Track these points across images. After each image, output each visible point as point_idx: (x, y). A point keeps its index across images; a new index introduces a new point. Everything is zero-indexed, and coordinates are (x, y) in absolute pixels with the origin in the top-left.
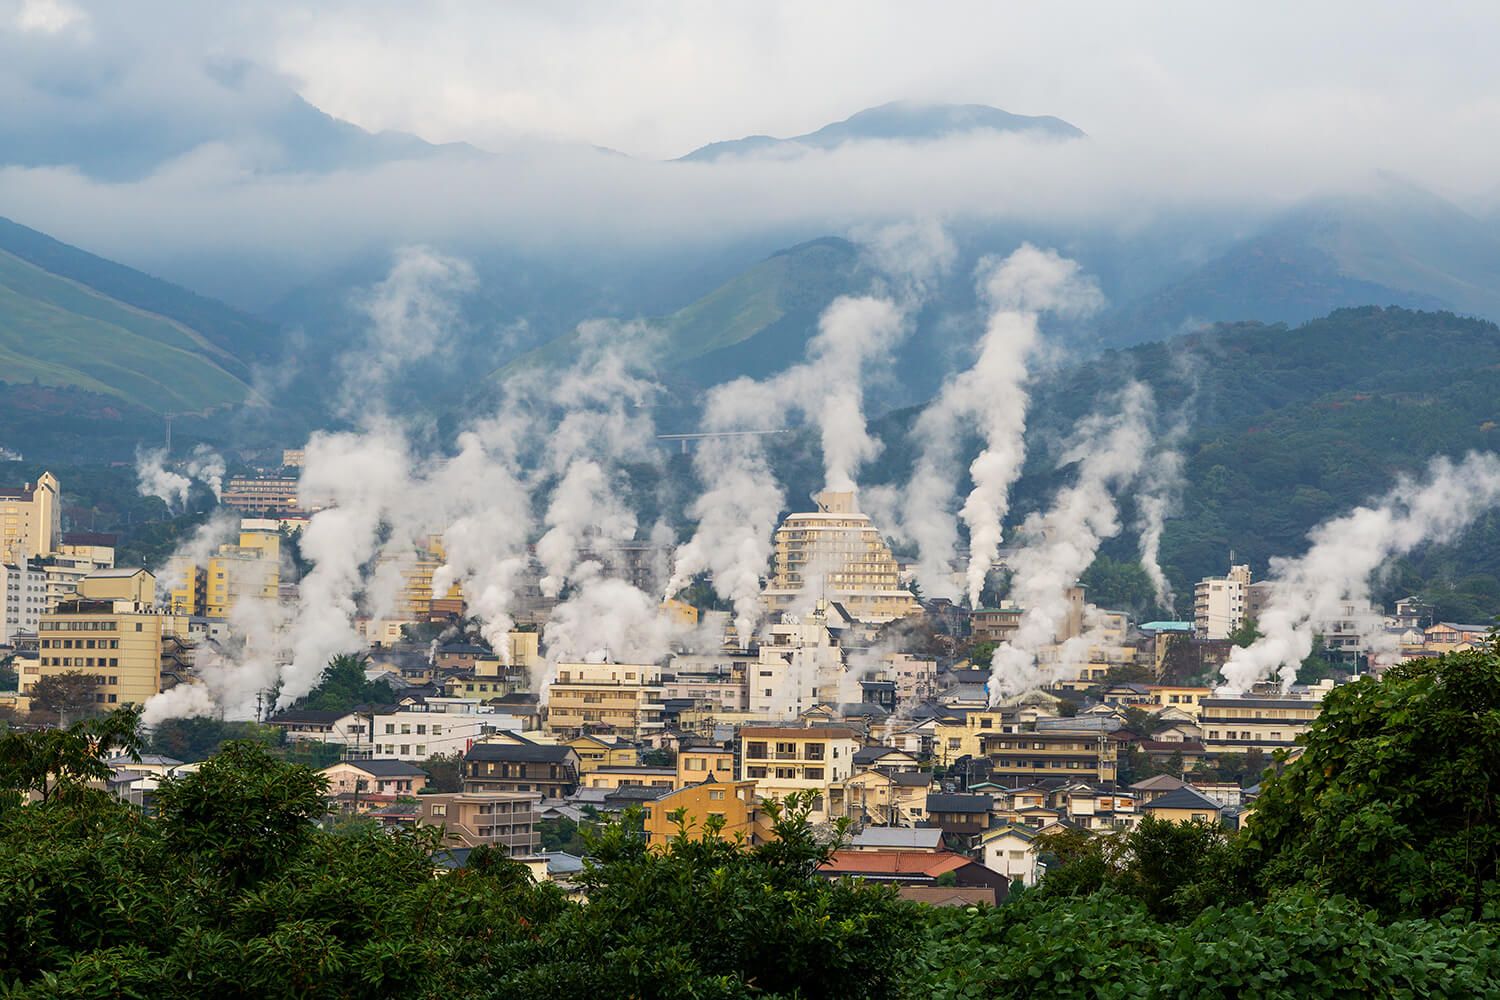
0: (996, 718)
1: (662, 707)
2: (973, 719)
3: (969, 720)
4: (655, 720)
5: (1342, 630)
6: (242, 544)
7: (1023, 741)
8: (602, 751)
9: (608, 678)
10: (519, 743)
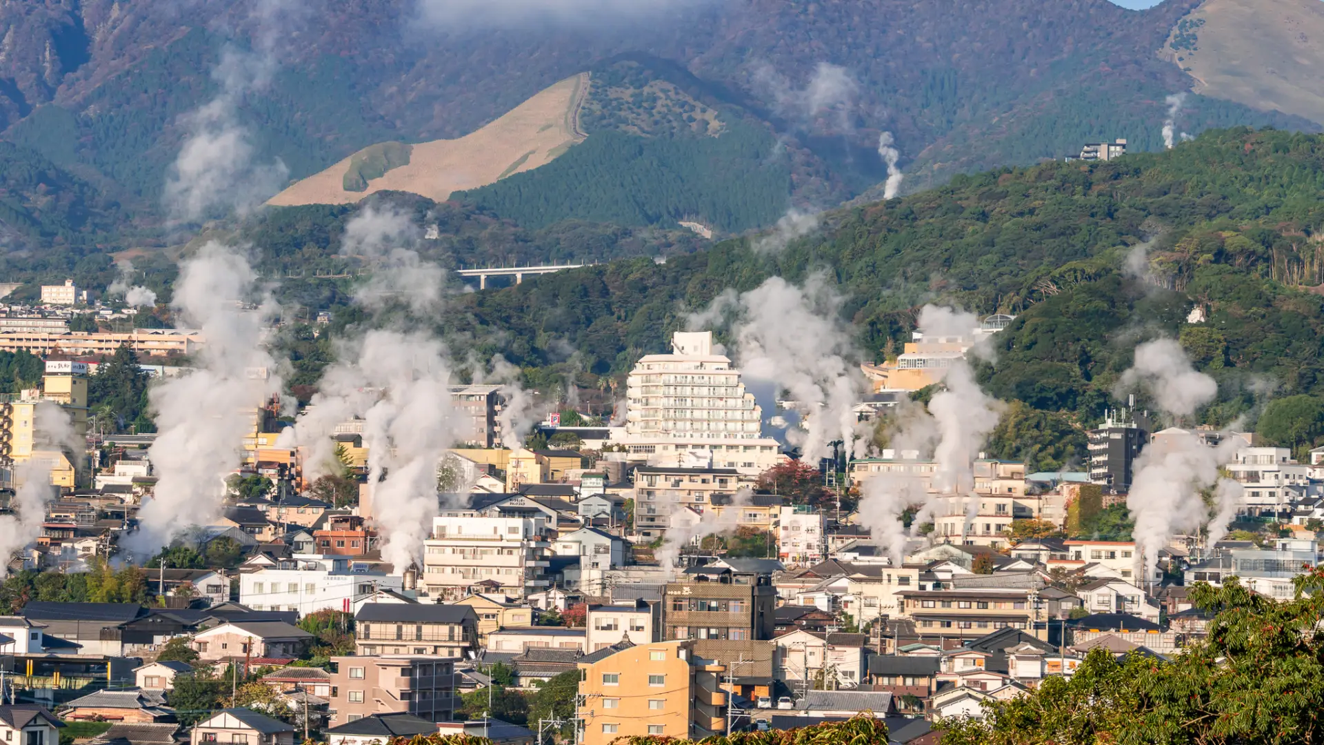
0: (914, 575)
1: (547, 564)
2: (889, 576)
3: (885, 577)
4: (540, 578)
5: (1261, 480)
6: (48, 389)
7: (948, 598)
8: (494, 611)
9: (489, 533)
10: (403, 602)
